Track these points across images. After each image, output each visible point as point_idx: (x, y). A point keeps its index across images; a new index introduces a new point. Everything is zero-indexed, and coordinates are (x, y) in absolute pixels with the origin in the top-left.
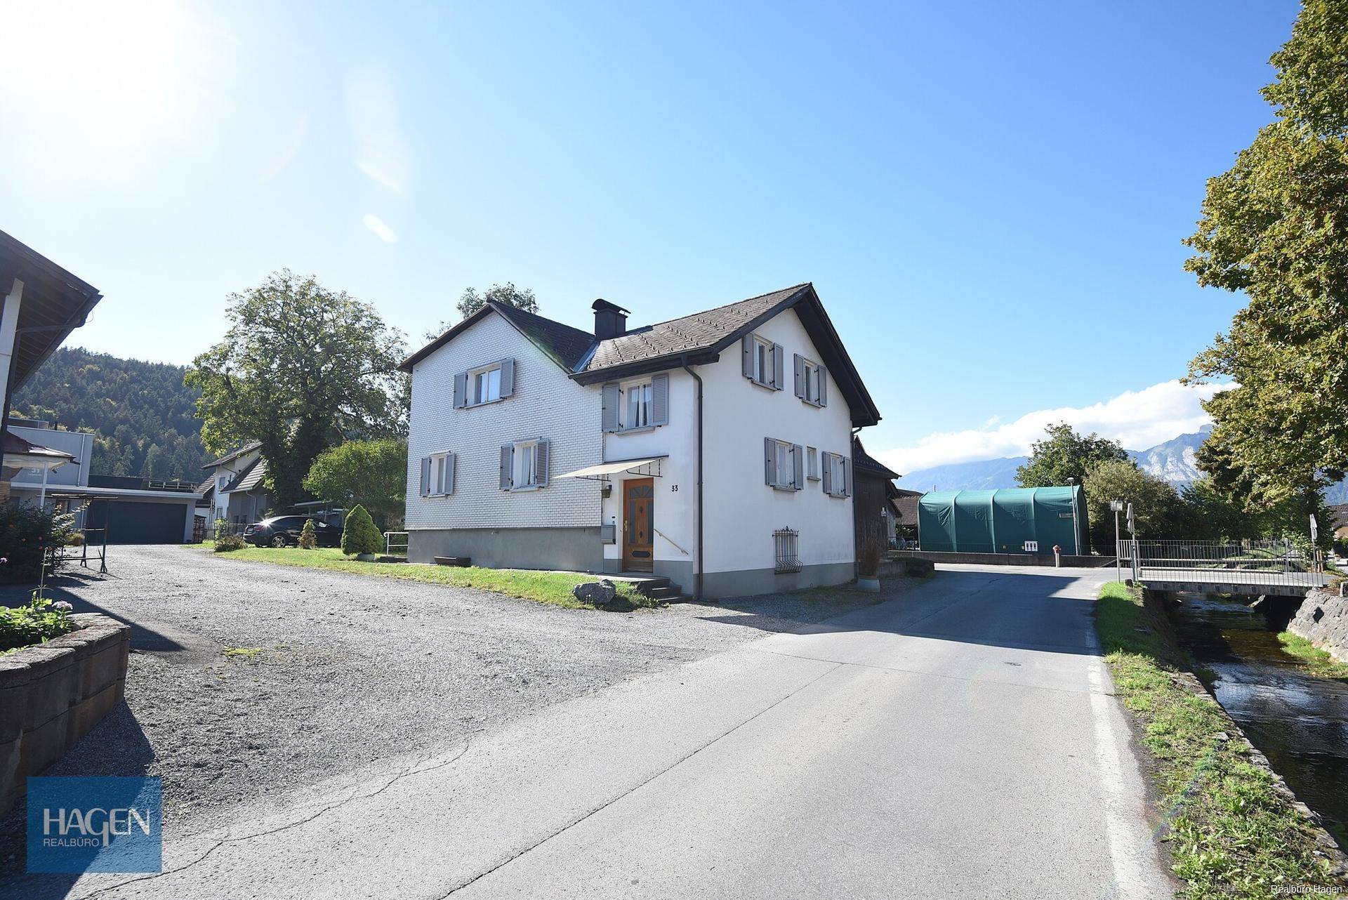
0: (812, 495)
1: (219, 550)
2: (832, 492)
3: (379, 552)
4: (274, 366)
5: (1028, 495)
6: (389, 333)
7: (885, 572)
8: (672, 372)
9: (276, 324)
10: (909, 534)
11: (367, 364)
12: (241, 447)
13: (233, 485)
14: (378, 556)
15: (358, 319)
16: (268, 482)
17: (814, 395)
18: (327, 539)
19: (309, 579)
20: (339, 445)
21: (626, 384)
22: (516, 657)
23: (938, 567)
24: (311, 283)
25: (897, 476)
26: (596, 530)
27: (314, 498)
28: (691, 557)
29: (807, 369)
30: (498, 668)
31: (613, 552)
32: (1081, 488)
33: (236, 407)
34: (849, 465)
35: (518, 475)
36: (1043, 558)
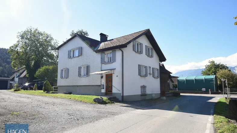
0: (150, 78)
1: (15, 91)
2: (155, 77)
3: (51, 91)
4: (28, 49)
5: (203, 77)
6: (55, 41)
7: (168, 95)
8: (116, 50)
9: (28, 39)
10: (175, 87)
11: (50, 48)
12: (21, 67)
13: (19, 76)
14: (51, 92)
15: (47, 38)
16: (27, 75)
17: (150, 55)
18: (40, 88)
19: (34, 97)
20: (43, 67)
21: (106, 52)
22: (77, 114)
23: (181, 94)
24: (36, 30)
25: (171, 73)
26: (100, 86)
27: (37, 79)
28: (121, 92)
29: (149, 49)
30: (72, 117)
31: (103, 91)
32: (216, 76)
33: (19, 58)
34: (159, 71)
35: (82, 74)
36: (207, 92)
